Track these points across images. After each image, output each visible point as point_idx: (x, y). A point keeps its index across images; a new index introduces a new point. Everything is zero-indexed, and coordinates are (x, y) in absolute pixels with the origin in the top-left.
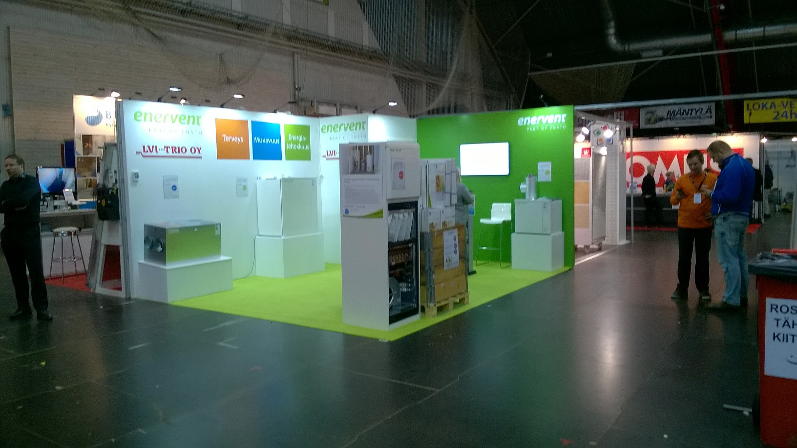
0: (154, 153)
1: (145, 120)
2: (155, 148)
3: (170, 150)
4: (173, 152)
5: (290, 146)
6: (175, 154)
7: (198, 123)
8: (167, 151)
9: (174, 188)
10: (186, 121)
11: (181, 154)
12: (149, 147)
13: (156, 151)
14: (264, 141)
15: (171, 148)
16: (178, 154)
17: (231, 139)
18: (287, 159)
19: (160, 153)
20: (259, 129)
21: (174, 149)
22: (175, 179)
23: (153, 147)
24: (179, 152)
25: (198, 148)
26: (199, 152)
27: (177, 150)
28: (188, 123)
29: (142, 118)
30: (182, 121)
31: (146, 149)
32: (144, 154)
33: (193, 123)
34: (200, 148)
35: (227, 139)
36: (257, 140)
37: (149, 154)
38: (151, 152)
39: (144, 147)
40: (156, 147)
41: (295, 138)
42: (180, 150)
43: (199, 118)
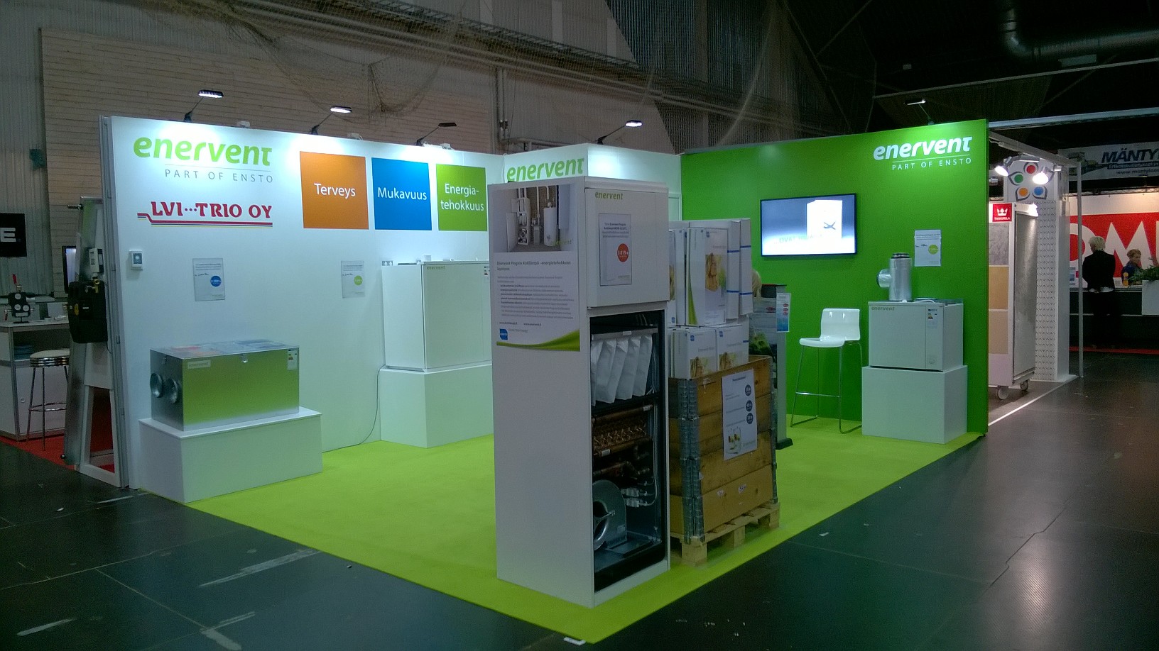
0: (175, 216)
1: (157, 155)
2: (176, 206)
3: (207, 211)
4: (213, 215)
5: (448, 205)
6: (217, 219)
7: (266, 163)
8: (202, 214)
9: (216, 281)
10: (241, 157)
11: (231, 219)
12: (164, 204)
13: (180, 214)
14: (396, 194)
15: (209, 207)
16: (223, 219)
17: (331, 190)
18: (442, 227)
19: (187, 216)
20: (386, 172)
21: (216, 207)
22: (219, 266)
23: (172, 204)
24: (226, 215)
25: (264, 207)
26: (268, 216)
27: (222, 211)
28: (245, 161)
29: (151, 150)
30: (234, 158)
31: (160, 208)
32: (155, 218)
33: (256, 162)
34: (270, 207)
35: (324, 190)
36: (383, 193)
37: (165, 217)
38: (169, 214)
39: (154, 204)
40: (179, 205)
41: (458, 190)
42: (229, 210)
43: (266, 151)
